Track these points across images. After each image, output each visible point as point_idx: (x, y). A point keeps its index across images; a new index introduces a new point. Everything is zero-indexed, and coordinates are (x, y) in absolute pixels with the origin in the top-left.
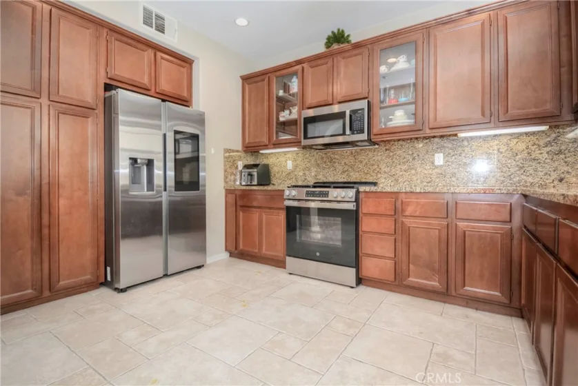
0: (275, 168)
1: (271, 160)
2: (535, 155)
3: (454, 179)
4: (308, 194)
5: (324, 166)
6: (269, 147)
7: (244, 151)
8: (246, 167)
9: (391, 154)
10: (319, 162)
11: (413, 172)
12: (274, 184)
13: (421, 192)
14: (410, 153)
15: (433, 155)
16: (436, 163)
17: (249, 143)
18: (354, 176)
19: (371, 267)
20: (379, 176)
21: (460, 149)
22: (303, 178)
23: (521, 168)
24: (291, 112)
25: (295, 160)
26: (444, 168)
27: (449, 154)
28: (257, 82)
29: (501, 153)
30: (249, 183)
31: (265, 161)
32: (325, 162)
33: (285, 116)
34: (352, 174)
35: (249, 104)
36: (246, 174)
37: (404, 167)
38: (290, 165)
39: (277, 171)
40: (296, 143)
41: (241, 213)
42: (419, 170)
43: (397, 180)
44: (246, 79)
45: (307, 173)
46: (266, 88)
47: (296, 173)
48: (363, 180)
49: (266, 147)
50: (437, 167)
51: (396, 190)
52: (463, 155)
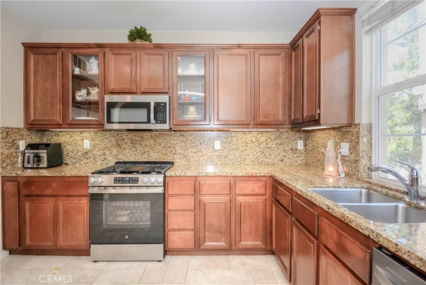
0: (68, 147)
1: (63, 138)
2: (270, 145)
3: (226, 159)
4: (116, 180)
5: (125, 146)
6: (63, 126)
7: (27, 128)
8: (31, 146)
9: (184, 139)
10: (119, 143)
11: (200, 154)
12: (67, 164)
13: (213, 176)
14: (199, 139)
15: (214, 142)
16: (216, 148)
17: (34, 120)
18: (154, 157)
19: (175, 239)
20: (175, 156)
21: (230, 139)
22: (102, 158)
23: (263, 153)
24: (88, 94)
25: (93, 140)
26: (221, 151)
27: (224, 141)
28: (46, 54)
29: (253, 143)
30: (35, 166)
31: (55, 140)
32: (126, 143)
33: (81, 95)
34: (152, 154)
35: (35, 75)
36: (32, 156)
37: (194, 150)
38: (87, 144)
39: (71, 149)
40: (99, 126)
41: (27, 204)
42: (204, 153)
43: (189, 160)
44: (30, 48)
45: (107, 153)
46: (59, 63)
47: (94, 152)
48: (162, 160)
49: (59, 126)
50: (216, 151)
51: (195, 175)
52: (232, 143)
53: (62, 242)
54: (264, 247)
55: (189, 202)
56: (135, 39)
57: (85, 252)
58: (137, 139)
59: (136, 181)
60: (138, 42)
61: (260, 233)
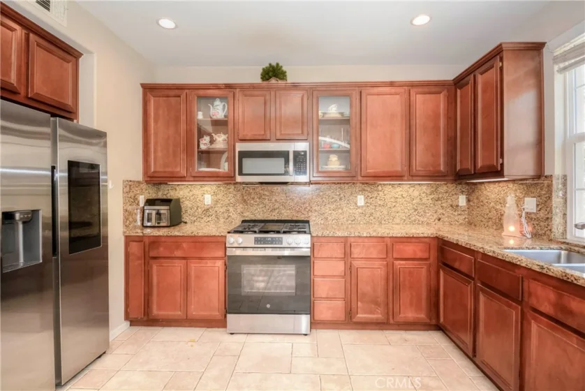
0: (187, 202)
1: (181, 193)
2: (424, 200)
3: (371, 218)
4: (257, 240)
5: (252, 202)
6: (187, 179)
7: (146, 181)
8: (150, 202)
9: (321, 194)
10: (245, 198)
11: (340, 211)
12: (186, 223)
13: (367, 237)
14: (338, 193)
15: (356, 197)
16: (359, 204)
17: (154, 172)
18: (285, 214)
20: (310, 214)
21: (376, 193)
22: (226, 215)
23: (416, 210)
24: (212, 141)
25: (215, 194)
26: (364, 208)
27: (368, 196)
28: (168, 96)
29: (404, 197)
30: (157, 225)
31: (172, 194)
32: (253, 199)
34: (283, 212)
35: (156, 121)
36: (154, 213)
37: (333, 206)
38: (208, 199)
39: (190, 206)
40: (228, 179)
41: (155, 267)
42: (345, 209)
43: (327, 219)
44: (149, 90)
45: (231, 209)
46: (183, 107)
47: (216, 209)
48: (295, 218)
49: (182, 179)
50: (359, 207)
51: (346, 235)
52: (378, 198)
53: (195, 311)
54: (428, 321)
55: (339, 267)
56: (271, 77)
57: (222, 324)
58: (266, 193)
59: (280, 241)
60: (273, 81)
61: (424, 303)
